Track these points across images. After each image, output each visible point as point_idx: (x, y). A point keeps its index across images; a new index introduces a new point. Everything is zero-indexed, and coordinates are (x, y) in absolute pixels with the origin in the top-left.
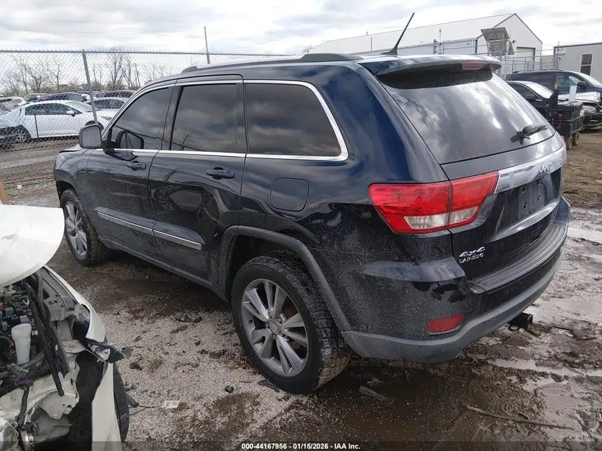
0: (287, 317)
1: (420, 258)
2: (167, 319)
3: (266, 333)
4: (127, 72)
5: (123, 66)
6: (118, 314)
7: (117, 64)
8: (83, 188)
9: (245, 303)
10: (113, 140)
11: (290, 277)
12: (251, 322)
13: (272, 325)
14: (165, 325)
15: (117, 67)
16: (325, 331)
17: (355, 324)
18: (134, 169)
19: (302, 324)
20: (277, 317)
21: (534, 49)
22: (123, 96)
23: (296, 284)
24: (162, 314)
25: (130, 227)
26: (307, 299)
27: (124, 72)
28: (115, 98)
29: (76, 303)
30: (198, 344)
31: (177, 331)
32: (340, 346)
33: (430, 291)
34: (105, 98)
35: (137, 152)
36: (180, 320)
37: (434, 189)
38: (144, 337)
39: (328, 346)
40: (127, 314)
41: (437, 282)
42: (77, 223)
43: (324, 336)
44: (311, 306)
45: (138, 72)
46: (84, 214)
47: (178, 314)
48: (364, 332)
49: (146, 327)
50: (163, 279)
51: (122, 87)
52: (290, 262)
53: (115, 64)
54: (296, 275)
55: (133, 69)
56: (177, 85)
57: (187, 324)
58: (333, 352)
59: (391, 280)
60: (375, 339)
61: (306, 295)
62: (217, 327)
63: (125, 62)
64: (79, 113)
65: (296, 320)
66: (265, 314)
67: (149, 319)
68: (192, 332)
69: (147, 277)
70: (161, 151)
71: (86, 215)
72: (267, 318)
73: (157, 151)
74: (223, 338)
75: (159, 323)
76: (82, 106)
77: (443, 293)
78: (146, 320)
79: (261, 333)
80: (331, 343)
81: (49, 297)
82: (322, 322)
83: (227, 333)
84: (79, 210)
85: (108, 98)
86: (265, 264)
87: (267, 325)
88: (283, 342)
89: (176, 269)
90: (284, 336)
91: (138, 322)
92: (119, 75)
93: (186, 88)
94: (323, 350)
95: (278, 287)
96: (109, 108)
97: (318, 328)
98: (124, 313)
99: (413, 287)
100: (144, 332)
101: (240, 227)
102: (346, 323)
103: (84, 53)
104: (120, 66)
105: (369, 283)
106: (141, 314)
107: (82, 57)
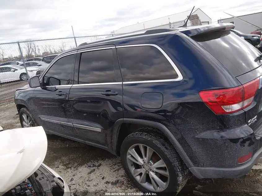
0: (154, 163)
1: (231, 127)
2: (83, 167)
3: (143, 171)
4: (34, 50)
5: (32, 47)
6: (58, 167)
7: (29, 46)
8: (32, 106)
9: (129, 157)
10: (45, 82)
11: (155, 142)
12: (132, 165)
13: (145, 166)
14: (84, 170)
15: (29, 48)
16: (179, 168)
17: (196, 163)
18: (60, 95)
19: (164, 165)
20: (149, 162)
21: (209, 22)
22: (35, 60)
23: (159, 145)
24: (81, 164)
25: (59, 123)
26: (167, 153)
27: (33, 50)
28: (32, 61)
29: (54, 177)
30: (103, 178)
31: (90, 173)
32: (185, 174)
33: (239, 143)
34: (27, 62)
35: (57, 87)
36: (90, 167)
37: (234, 90)
38: (75, 178)
39: (181, 175)
40: (62, 167)
41: (243, 138)
42: (29, 124)
43: (179, 171)
44: (169, 156)
45: (39, 49)
46: (33, 119)
47: (89, 164)
48: (201, 167)
49: (74, 173)
50: (75, 145)
51: (32, 56)
52: (152, 134)
53: (28, 46)
54: (158, 140)
55: (37, 48)
56: (78, 52)
57: (95, 168)
58: (183, 178)
59: (217, 140)
60: (208, 170)
61: (166, 151)
62: (110, 167)
63: (33, 45)
64: (17, 70)
65: (160, 163)
66: (140, 161)
67: (74, 168)
68: (97, 172)
69: (68, 146)
70: (73, 85)
71: (34, 119)
72: (143, 163)
73: (71, 85)
74: (114, 173)
75: (80, 169)
76: (18, 67)
77: (245, 143)
78: (73, 168)
79: (139, 171)
80: (182, 174)
81: (38, 175)
82: (176, 164)
83: (116, 170)
84: (30, 117)
85: (29, 62)
86: (140, 136)
87: (142, 167)
88: (152, 174)
89: (86, 142)
90: (153, 171)
91: (69, 170)
92: (31, 51)
93: (83, 53)
94: (178, 178)
95: (148, 148)
96: (30, 66)
97: (175, 167)
98: (61, 167)
99: (230, 142)
100: (74, 175)
101: (124, 119)
102: (191, 163)
103: (18, 43)
104: (31, 47)
105: (203, 142)
106: (70, 166)
107: (18, 45)
